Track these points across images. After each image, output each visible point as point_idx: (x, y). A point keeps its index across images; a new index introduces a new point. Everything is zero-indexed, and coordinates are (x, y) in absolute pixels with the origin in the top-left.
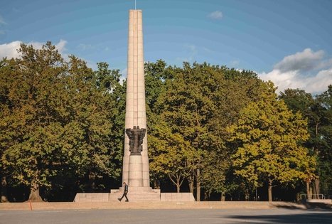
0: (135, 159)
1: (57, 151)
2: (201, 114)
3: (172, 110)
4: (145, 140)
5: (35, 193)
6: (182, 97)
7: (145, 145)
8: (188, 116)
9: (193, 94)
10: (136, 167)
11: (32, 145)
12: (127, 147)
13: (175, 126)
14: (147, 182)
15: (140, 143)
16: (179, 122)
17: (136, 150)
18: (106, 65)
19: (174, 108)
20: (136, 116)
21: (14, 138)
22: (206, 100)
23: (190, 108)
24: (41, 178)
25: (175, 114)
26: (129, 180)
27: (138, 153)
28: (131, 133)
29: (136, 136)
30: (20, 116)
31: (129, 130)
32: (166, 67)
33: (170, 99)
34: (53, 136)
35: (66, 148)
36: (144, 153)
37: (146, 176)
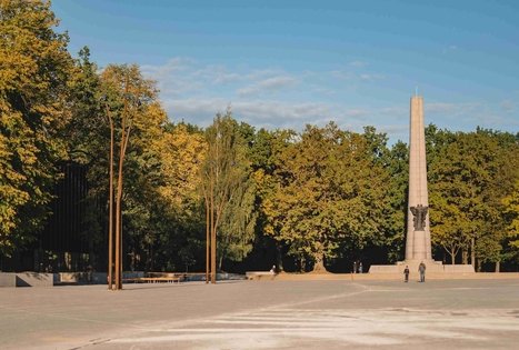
2: (477, 183)
3: (447, 181)
4: (427, 216)
5: (319, 264)
6: (457, 168)
7: (427, 222)
8: (463, 187)
9: (468, 165)
10: (419, 242)
11: (322, 221)
13: (450, 198)
14: (429, 255)
15: (423, 218)
16: (455, 192)
17: (419, 226)
18: (373, 129)
19: (448, 178)
20: (419, 195)
22: (480, 170)
23: (465, 179)
24: (326, 250)
25: (450, 186)
26: (414, 253)
27: (422, 228)
28: (416, 211)
29: (420, 214)
31: (412, 208)
32: (437, 132)
33: (445, 170)
35: (353, 224)
36: (427, 228)
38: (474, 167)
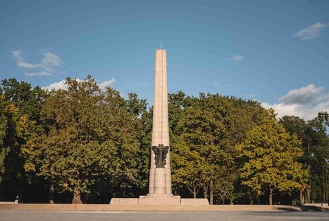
0: (160, 170)
1: (95, 164)
2: (214, 135)
3: (190, 132)
4: (168, 155)
5: (77, 198)
6: (198, 121)
7: (168, 160)
8: (204, 137)
9: (207, 118)
10: (161, 177)
11: (75, 159)
12: (153, 161)
13: (192, 145)
14: (169, 190)
15: (164, 158)
16: (196, 141)
17: (160, 164)
18: (135, 96)
19: (191, 130)
21: (60, 154)
22: (218, 123)
23: (205, 130)
24: (82, 186)
25: (192, 135)
26: (155, 188)
27: (163, 166)
28: (157, 150)
29: (161, 152)
30: (66, 136)
31: (154, 147)
32: (185, 97)
33: (189, 123)
34: (92, 152)
35: (103, 162)
36: (167, 166)
37: (169, 185)
38: (213, 120)
